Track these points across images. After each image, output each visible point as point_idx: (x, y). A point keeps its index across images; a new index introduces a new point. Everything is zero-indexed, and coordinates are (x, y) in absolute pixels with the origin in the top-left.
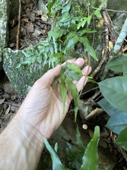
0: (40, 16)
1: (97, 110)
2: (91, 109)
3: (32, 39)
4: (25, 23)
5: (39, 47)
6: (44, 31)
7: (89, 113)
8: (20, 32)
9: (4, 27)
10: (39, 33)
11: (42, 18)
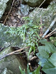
0: (17, 16)
1: (34, 57)
2: (32, 56)
3: (12, 22)
4: (11, 16)
5: (18, 28)
6: (18, 21)
7: (31, 58)
8: (8, 18)
9: (1, 14)
10: (16, 21)
11: (18, 16)
